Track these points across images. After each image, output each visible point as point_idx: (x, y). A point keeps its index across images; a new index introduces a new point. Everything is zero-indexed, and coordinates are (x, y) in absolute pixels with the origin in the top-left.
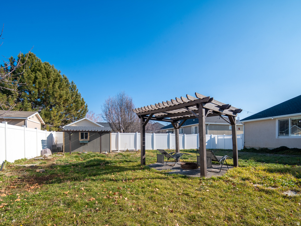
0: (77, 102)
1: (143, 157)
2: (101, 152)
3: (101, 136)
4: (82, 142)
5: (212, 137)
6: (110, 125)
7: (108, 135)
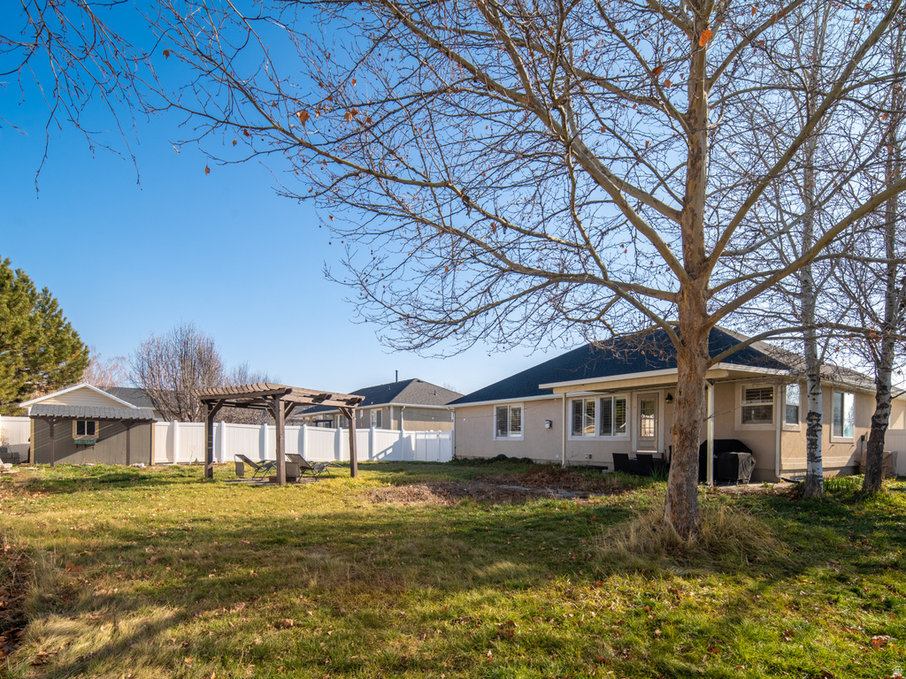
0: (60, 342)
1: (209, 467)
2: (128, 464)
3: (128, 429)
4: (80, 443)
5: (405, 436)
6: (153, 403)
7: (146, 427)
